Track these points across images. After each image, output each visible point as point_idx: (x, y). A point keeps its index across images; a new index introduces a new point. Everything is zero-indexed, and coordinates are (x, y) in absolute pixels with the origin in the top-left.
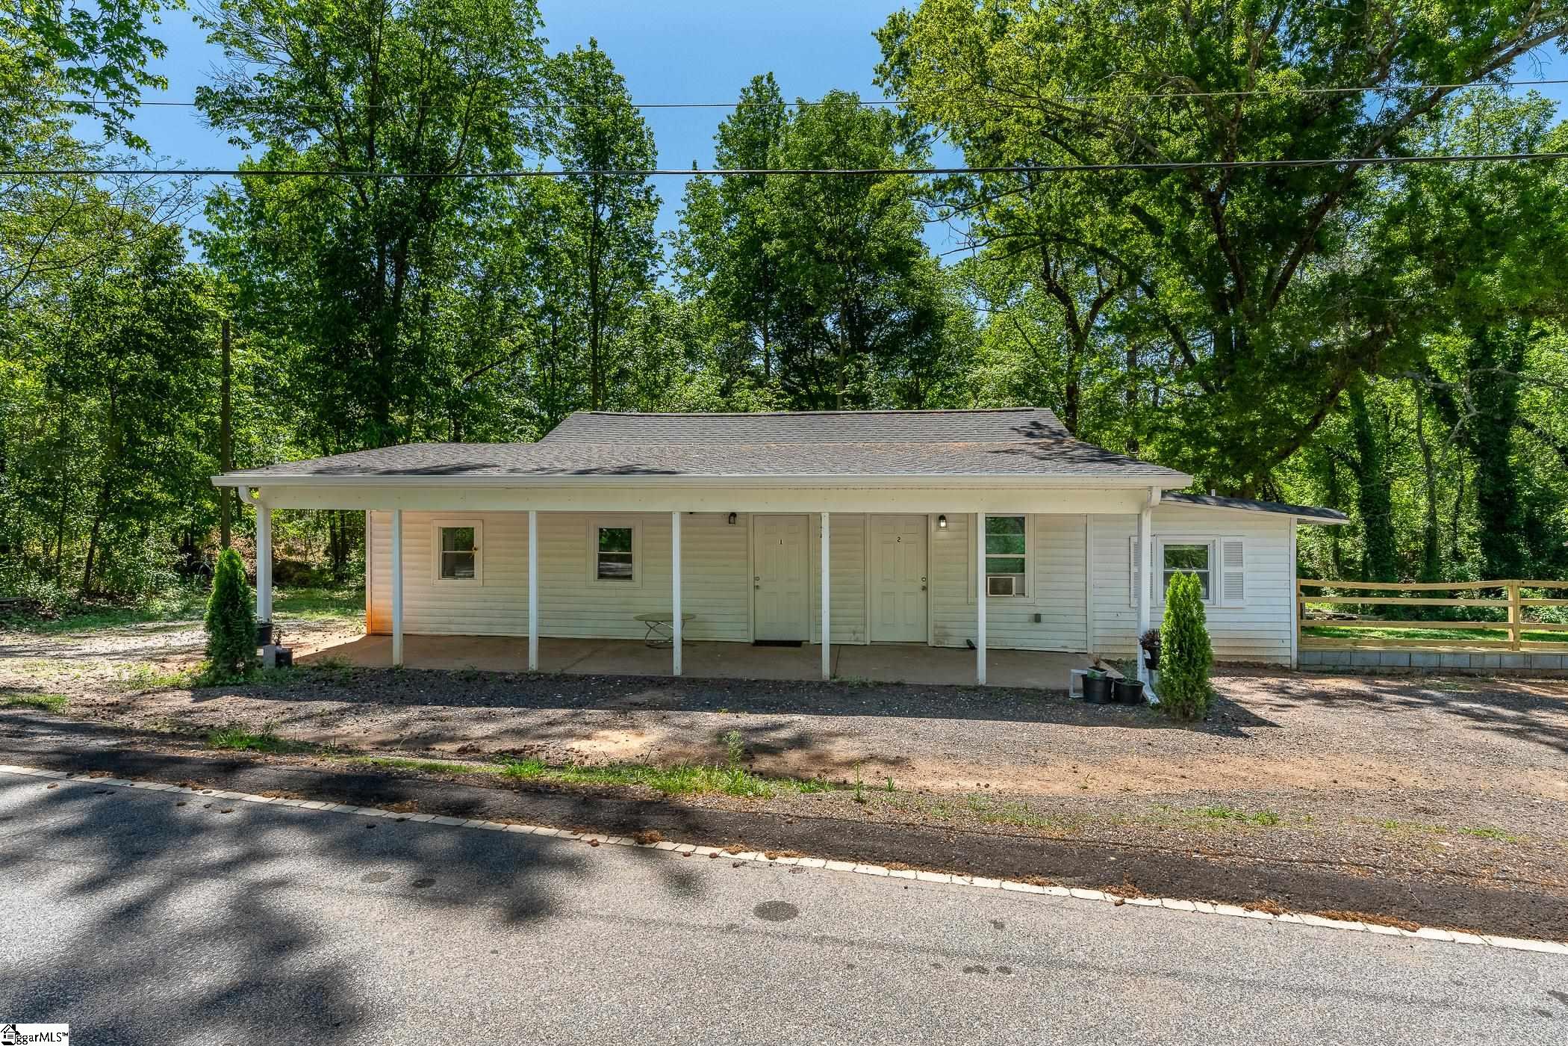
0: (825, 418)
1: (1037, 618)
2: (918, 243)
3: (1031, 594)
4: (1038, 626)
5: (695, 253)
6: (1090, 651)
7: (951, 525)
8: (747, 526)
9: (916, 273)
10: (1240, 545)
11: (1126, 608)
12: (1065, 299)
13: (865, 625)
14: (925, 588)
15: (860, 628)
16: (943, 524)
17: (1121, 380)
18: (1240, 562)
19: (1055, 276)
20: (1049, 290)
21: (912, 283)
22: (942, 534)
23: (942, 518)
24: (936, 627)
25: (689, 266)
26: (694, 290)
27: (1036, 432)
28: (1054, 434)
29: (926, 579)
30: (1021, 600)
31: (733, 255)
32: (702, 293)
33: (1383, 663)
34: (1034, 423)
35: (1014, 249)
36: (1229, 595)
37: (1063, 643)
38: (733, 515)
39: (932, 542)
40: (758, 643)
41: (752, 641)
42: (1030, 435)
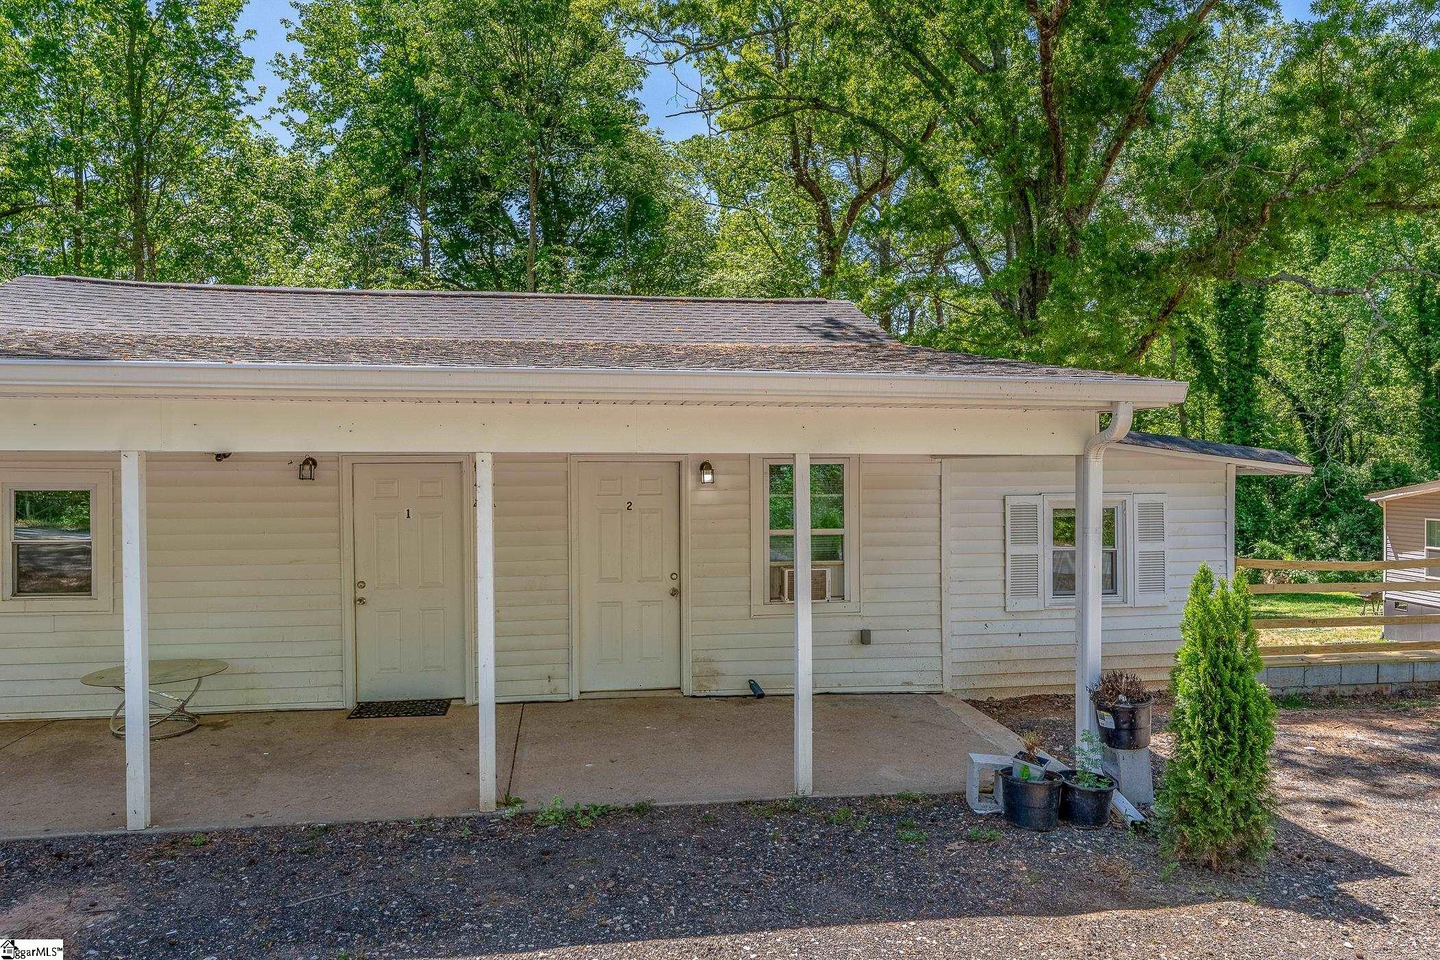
0: (499, 303)
1: (864, 638)
2: (635, 105)
3: (854, 599)
4: (866, 649)
5: (316, 88)
6: (947, 689)
7: (723, 480)
8: (338, 482)
9: (631, 144)
10: (1160, 507)
11: (999, 614)
12: (817, 194)
13: (569, 664)
14: (676, 593)
15: (561, 670)
16: (708, 478)
17: (900, 291)
18: (1159, 534)
19: (805, 164)
20: (800, 181)
21: (625, 156)
22: (706, 495)
23: (705, 466)
24: (695, 661)
25: (305, 107)
26: (315, 144)
27: (835, 332)
28: (864, 335)
29: (677, 576)
30: (838, 606)
31: (375, 98)
32: (327, 149)
33: (1346, 680)
34: (829, 321)
35: (760, 117)
36: (1146, 587)
37: (906, 677)
38: (311, 462)
39: (689, 512)
40: (364, 710)
41: (350, 705)
42: (827, 336)
